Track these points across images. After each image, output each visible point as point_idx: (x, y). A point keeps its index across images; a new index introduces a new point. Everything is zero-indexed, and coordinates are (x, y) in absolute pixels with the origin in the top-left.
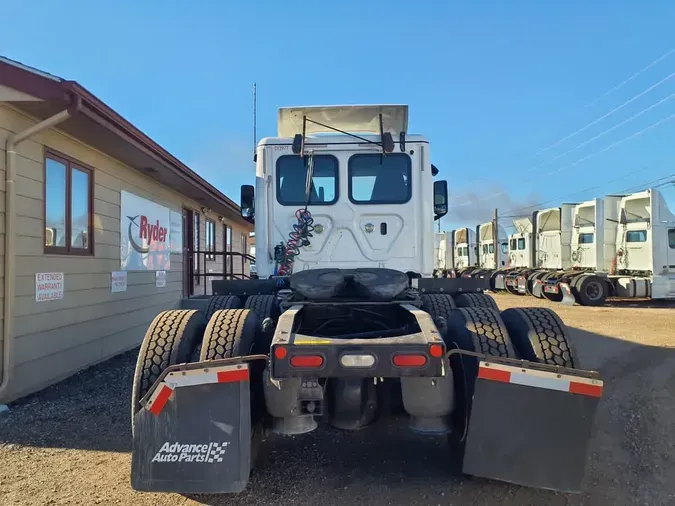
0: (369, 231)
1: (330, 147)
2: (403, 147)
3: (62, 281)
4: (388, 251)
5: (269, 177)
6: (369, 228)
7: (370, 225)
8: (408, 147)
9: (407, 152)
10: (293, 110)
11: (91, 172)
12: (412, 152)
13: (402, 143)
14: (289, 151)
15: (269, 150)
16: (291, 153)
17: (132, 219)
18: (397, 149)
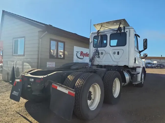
0: (115, 54)
1: (105, 32)
3: (54, 64)
4: (119, 59)
5: (92, 41)
6: (114, 53)
8: (126, 30)
9: (125, 32)
10: (98, 24)
11: (64, 43)
12: (127, 32)
13: (124, 29)
14: (96, 35)
15: (92, 35)
17: (78, 52)
18: (123, 31)
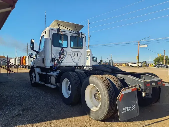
2: (82, 36)
4: (78, 60)
5: (50, 38)
7: (75, 54)
9: (83, 37)
13: (82, 35)
15: (51, 31)
16: (57, 32)
18: (80, 36)
